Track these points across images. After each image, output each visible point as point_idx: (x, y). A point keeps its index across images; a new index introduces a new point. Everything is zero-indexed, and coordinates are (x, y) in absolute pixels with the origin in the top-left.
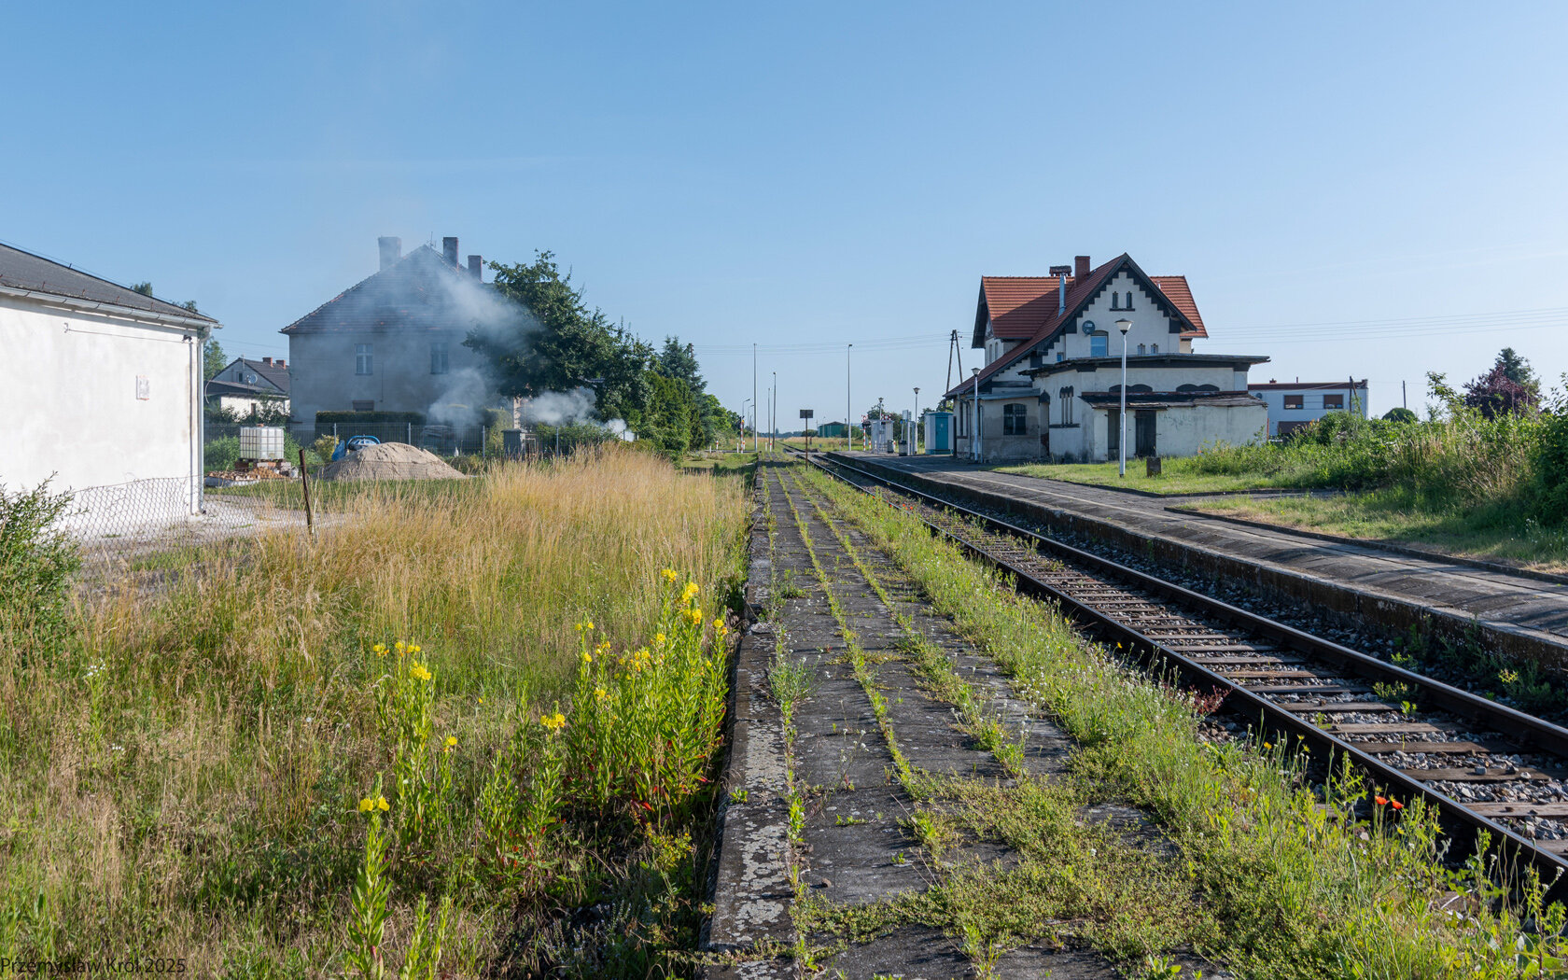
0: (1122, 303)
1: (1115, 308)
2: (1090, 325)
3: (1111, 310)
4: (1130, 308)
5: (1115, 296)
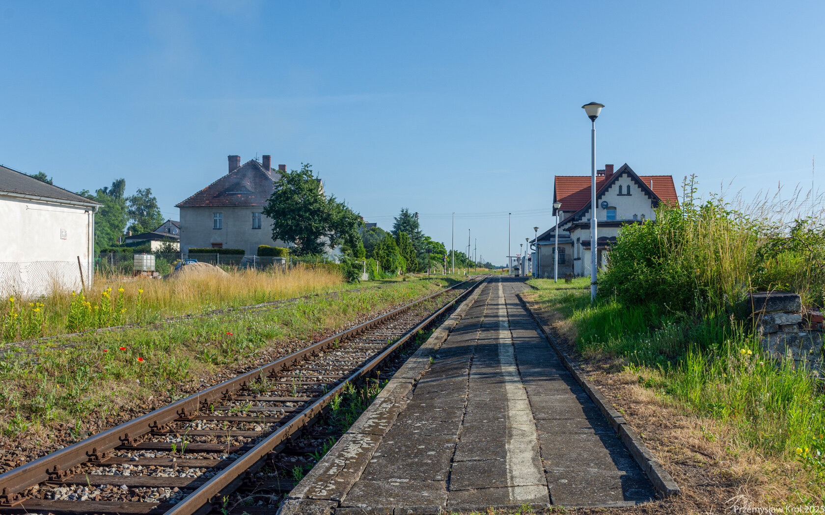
0: (625, 191)
1: (620, 194)
2: (605, 204)
3: (618, 195)
4: (629, 194)
5: (621, 187)
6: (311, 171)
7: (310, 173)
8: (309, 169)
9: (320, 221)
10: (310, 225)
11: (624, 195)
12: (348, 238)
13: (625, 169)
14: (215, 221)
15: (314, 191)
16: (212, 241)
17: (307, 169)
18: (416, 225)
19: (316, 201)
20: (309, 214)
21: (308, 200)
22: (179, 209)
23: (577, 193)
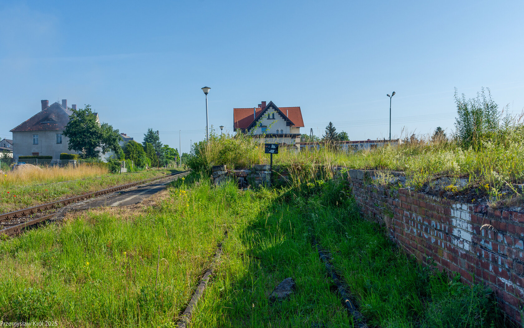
0: (271, 117)
1: (269, 118)
2: (261, 124)
3: (267, 119)
4: (273, 118)
5: (269, 114)
6: (90, 109)
7: (90, 110)
8: (89, 108)
9: (96, 138)
10: (90, 140)
11: (271, 119)
12: (113, 147)
13: (271, 104)
14: (34, 139)
15: (92, 121)
16: (32, 151)
17: (88, 108)
18: (157, 139)
19: (93, 127)
20: (90, 135)
21: (89, 126)
22: (12, 133)
23: (246, 118)
